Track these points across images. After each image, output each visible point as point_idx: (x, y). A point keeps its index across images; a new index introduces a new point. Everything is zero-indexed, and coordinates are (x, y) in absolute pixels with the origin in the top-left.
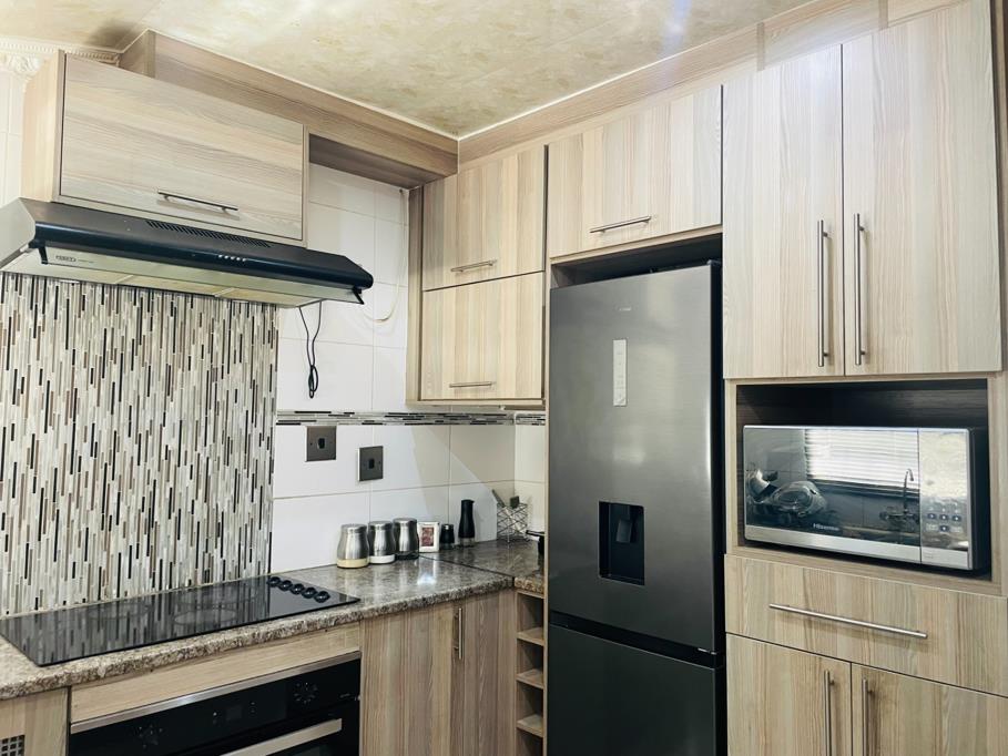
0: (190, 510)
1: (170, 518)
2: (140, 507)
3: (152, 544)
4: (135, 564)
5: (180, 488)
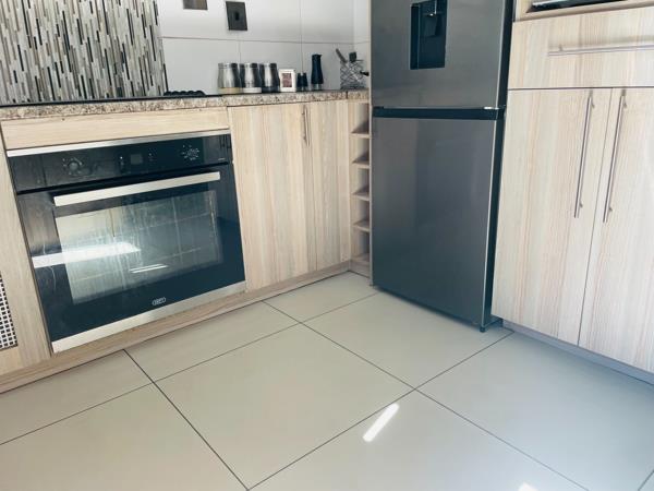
0: (96, 39)
1: (81, 43)
2: (56, 32)
3: (72, 62)
4: (62, 76)
5: (85, 21)
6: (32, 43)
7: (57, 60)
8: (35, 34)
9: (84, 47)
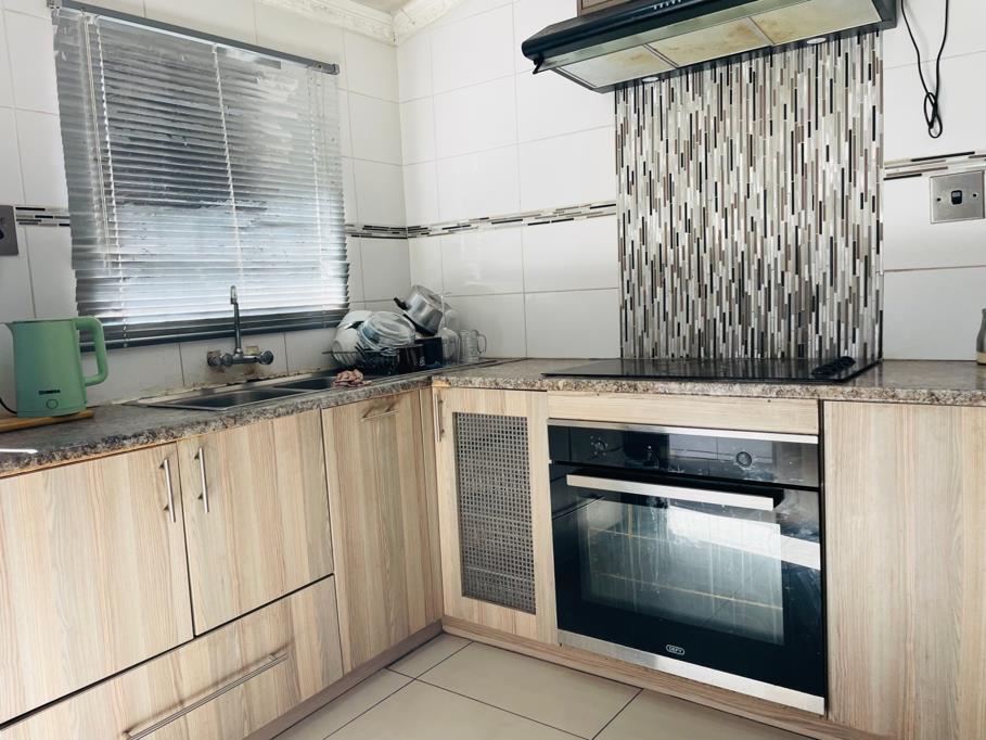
0: (779, 281)
1: (759, 289)
2: (730, 278)
3: (743, 313)
4: (729, 329)
5: (769, 260)
6: (702, 292)
7: (726, 309)
8: (707, 281)
9: (762, 293)
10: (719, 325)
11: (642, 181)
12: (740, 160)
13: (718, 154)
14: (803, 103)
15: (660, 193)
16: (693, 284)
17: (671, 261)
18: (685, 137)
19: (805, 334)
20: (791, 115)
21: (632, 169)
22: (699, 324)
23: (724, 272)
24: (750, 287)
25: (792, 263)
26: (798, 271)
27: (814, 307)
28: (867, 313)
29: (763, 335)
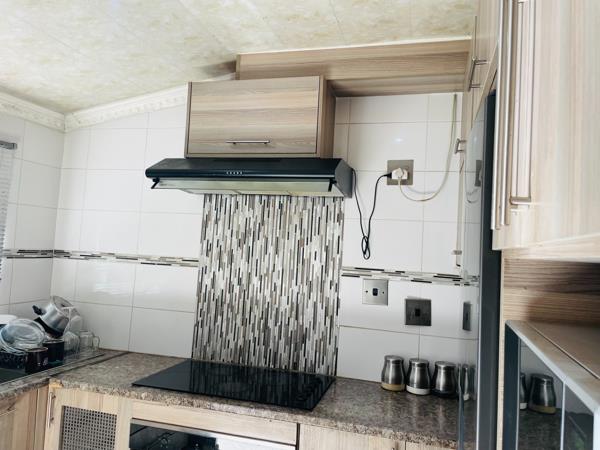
0: (287, 323)
1: (276, 325)
2: (261, 316)
3: (266, 338)
4: (257, 348)
5: (282, 309)
6: (244, 322)
7: (257, 336)
8: (247, 316)
9: (277, 328)
10: (252, 344)
11: (215, 251)
12: (271, 249)
13: (260, 243)
14: (305, 226)
15: (225, 259)
16: (239, 317)
17: (228, 302)
18: (242, 230)
19: (298, 356)
20: (298, 231)
21: (210, 242)
22: (240, 342)
23: (257, 312)
24: (271, 324)
25: (294, 313)
26: (297, 318)
27: (304, 341)
28: (330, 348)
29: (276, 354)
